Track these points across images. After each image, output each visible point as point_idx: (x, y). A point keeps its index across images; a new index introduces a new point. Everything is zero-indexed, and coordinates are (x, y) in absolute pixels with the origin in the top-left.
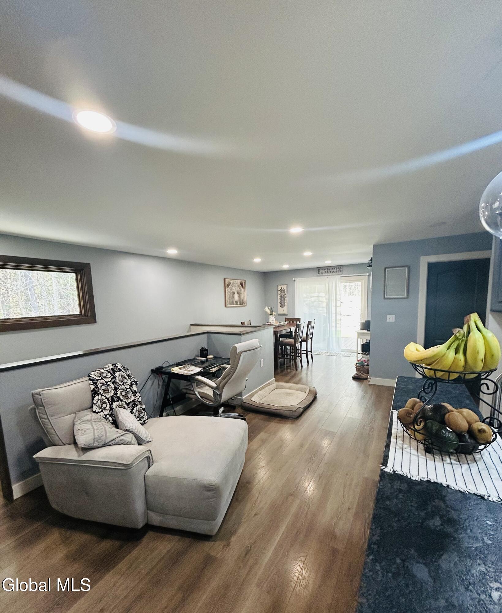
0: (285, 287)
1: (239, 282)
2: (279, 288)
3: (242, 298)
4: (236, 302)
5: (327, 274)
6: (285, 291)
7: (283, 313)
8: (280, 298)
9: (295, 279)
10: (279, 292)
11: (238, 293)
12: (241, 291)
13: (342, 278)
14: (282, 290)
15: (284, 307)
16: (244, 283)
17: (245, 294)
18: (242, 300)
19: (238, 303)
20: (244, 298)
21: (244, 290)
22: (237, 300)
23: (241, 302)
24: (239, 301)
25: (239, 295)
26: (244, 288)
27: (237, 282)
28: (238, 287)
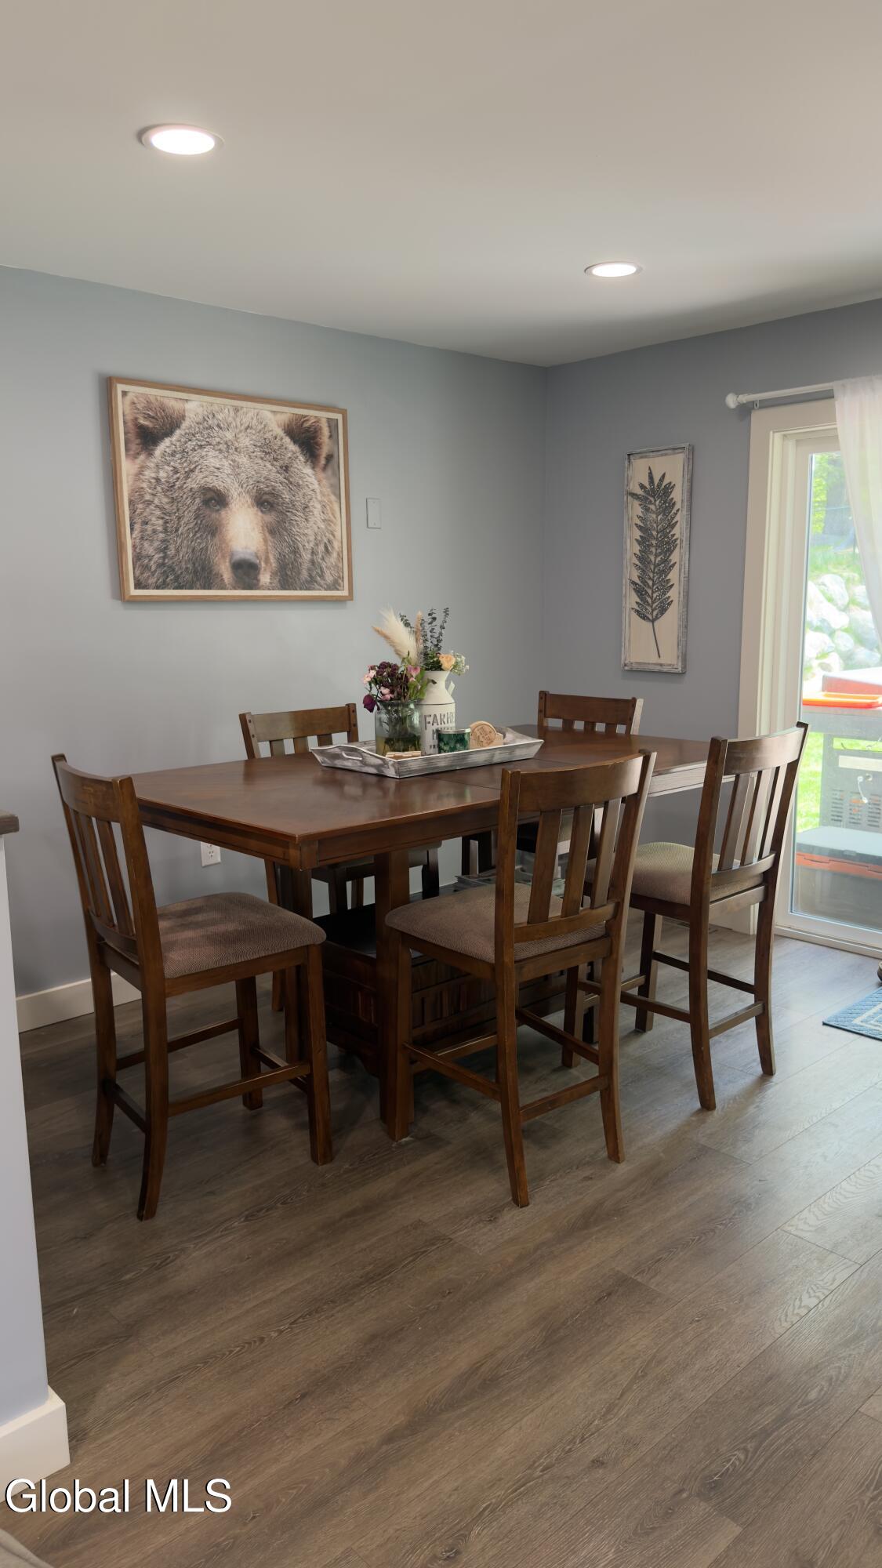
0: (671, 468)
1: (274, 419)
2: (638, 474)
3: (306, 544)
4: (246, 572)
6: (677, 495)
7: (654, 659)
8: (637, 548)
9: (749, 397)
11: (265, 501)
12: (293, 486)
14: (658, 493)
15: (662, 614)
16: (326, 431)
17: (333, 514)
18: (306, 556)
19: (259, 573)
20: (326, 541)
21: (332, 486)
22: (257, 557)
23: (299, 573)
24: (272, 560)
25: (270, 518)
26: (329, 472)
27: (250, 414)
28: (266, 453)
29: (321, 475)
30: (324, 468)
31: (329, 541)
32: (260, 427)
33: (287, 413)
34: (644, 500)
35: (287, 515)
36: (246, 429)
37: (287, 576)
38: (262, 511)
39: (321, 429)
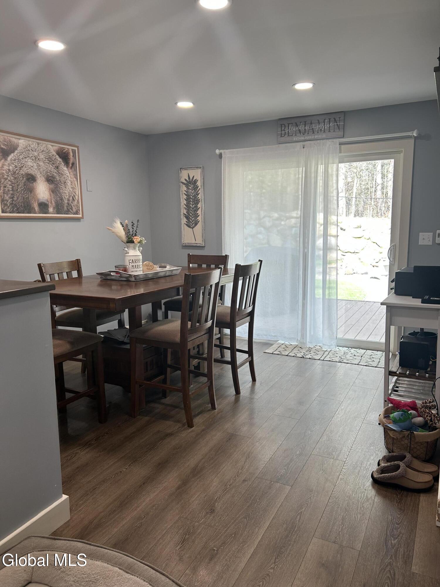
0: (196, 174)
1: (53, 148)
2: (184, 175)
3: (66, 196)
4: (43, 207)
5: (302, 138)
6: (199, 184)
7: (194, 242)
8: (185, 202)
9: (222, 151)
10: (184, 188)
11: (50, 180)
12: (61, 174)
13: (343, 146)
14: (191, 183)
15: (196, 226)
16: (71, 154)
17: (75, 185)
18: (66, 201)
19: (48, 208)
20: (73, 195)
21: (74, 174)
22: (48, 201)
23: (63, 208)
24: (53, 202)
25: (52, 186)
26: (73, 169)
27: (43, 146)
28: (50, 161)
29: (70, 171)
30: (71, 168)
31: (74, 196)
32: (47, 151)
33: (57, 146)
34: (187, 185)
35: (58, 185)
36: (42, 151)
37: (59, 209)
38: (49, 184)
39: (69, 153)
